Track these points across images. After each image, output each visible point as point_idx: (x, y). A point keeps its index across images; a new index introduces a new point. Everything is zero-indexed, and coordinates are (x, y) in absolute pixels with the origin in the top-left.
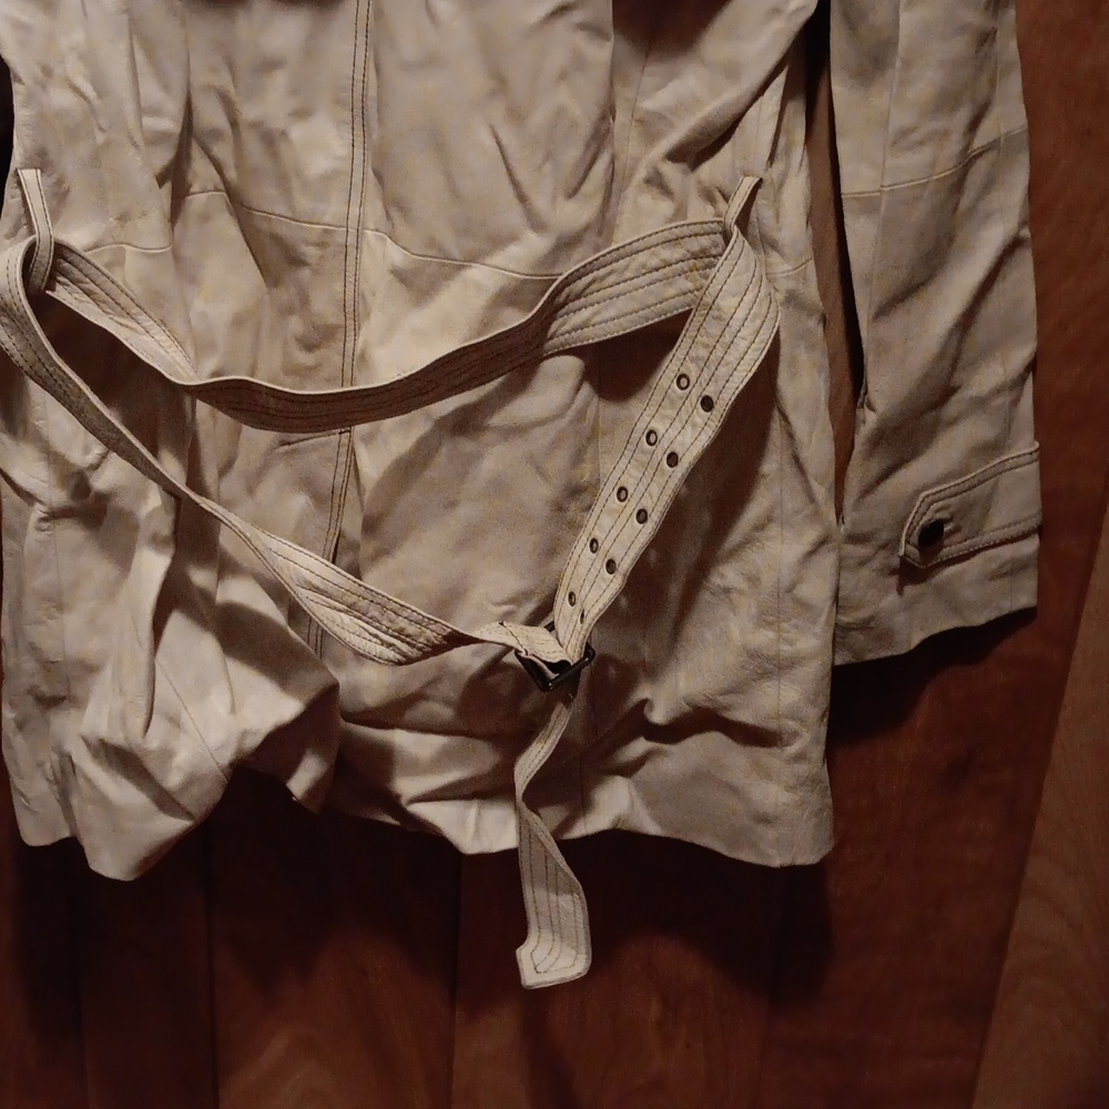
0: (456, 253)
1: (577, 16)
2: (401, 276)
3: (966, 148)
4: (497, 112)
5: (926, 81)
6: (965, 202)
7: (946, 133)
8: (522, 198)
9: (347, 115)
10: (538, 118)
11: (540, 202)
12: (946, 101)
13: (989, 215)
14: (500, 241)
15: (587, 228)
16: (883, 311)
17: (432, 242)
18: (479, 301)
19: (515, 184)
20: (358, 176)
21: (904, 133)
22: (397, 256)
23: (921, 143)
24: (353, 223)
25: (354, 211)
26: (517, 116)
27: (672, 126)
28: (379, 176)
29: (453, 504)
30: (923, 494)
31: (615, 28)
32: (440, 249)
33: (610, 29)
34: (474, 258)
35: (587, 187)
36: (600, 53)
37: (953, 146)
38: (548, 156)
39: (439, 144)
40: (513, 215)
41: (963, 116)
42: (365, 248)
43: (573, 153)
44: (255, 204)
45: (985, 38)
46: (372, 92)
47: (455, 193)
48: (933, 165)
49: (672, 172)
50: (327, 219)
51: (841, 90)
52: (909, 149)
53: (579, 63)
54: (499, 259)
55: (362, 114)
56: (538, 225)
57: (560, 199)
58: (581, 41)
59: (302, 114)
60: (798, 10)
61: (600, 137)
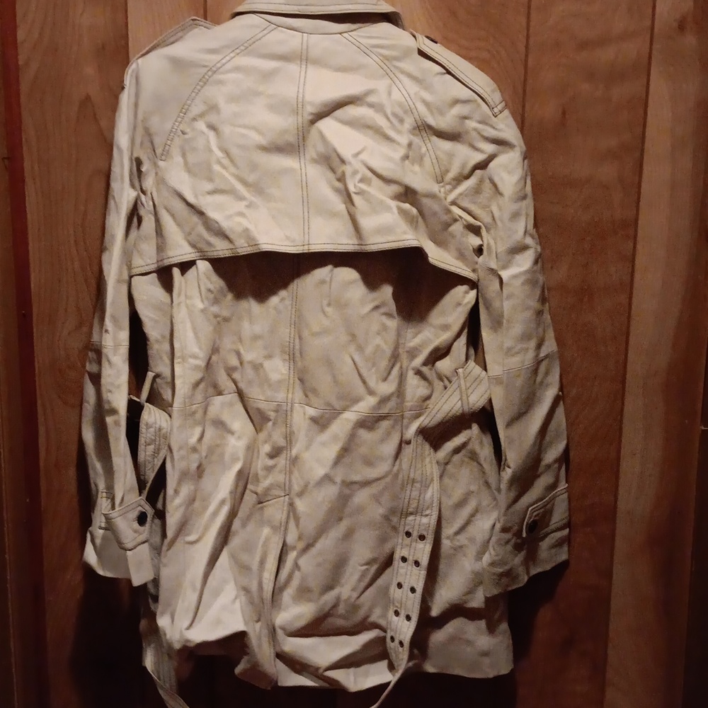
0: (338, 407)
1: (382, 310)
2: (314, 420)
3: (537, 356)
4: (352, 349)
5: (517, 329)
6: (539, 379)
7: (527, 349)
8: (364, 382)
9: (287, 357)
10: (369, 349)
11: (372, 383)
12: (525, 337)
13: (547, 385)
14: (356, 400)
15: (392, 394)
16: (509, 425)
17: (328, 404)
18: (349, 426)
19: (360, 375)
20: (291, 381)
21: (509, 349)
22: (311, 412)
23: (517, 353)
24: (289, 401)
25: (290, 395)
26: (360, 349)
27: (421, 352)
28: (301, 380)
29: (340, 519)
30: (530, 509)
31: (397, 314)
32: (332, 406)
33: (395, 313)
34: (345, 409)
35: (391, 377)
36: (393, 324)
37: (531, 355)
38: (374, 364)
39: (329, 363)
40: (361, 389)
41: (533, 344)
42: (294, 411)
43: (384, 364)
44: (250, 396)
45: (539, 313)
46: (297, 347)
47: (336, 381)
48: (523, 362)
49: (425, 370)
50: (279, 400)
51: (486, 334)
52: (513, 356)
53: (385, 328)
54: (356, 408)
55: (292, 356)
56: (371, 392)
57: (380, 381)
58: (384, 319)
59: (269, 357)
60: (468, 303)
61: (395, 357)
